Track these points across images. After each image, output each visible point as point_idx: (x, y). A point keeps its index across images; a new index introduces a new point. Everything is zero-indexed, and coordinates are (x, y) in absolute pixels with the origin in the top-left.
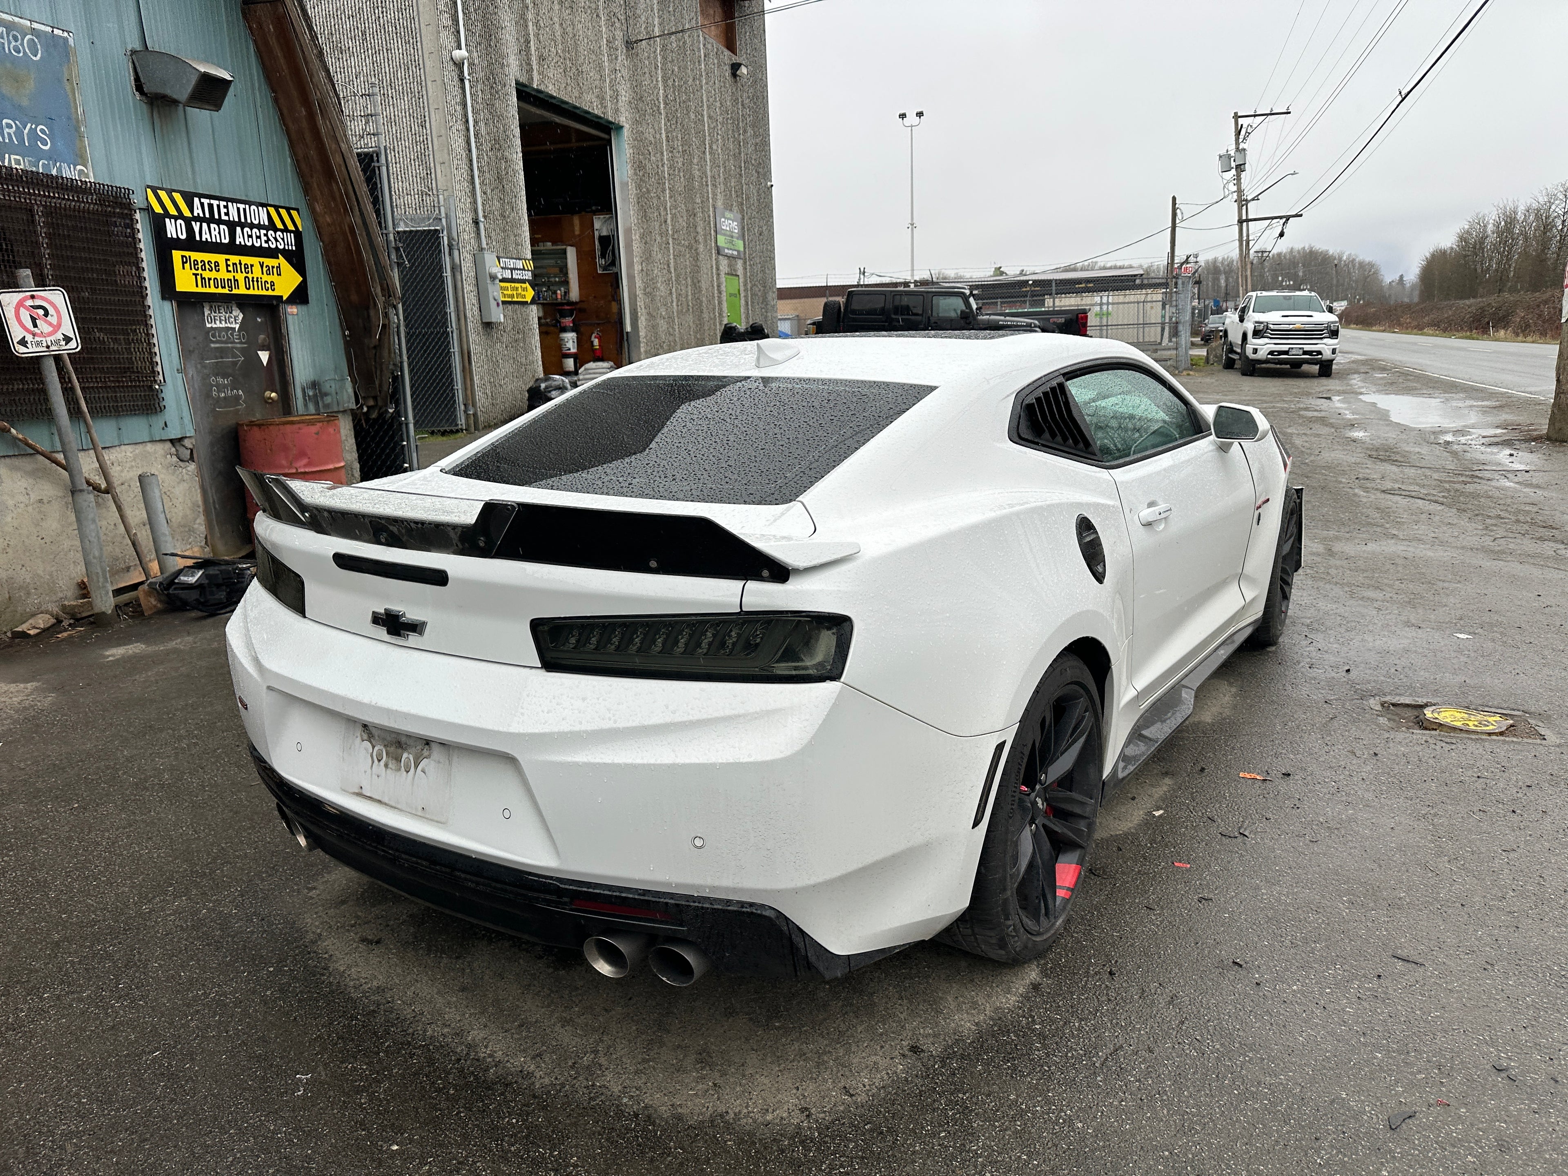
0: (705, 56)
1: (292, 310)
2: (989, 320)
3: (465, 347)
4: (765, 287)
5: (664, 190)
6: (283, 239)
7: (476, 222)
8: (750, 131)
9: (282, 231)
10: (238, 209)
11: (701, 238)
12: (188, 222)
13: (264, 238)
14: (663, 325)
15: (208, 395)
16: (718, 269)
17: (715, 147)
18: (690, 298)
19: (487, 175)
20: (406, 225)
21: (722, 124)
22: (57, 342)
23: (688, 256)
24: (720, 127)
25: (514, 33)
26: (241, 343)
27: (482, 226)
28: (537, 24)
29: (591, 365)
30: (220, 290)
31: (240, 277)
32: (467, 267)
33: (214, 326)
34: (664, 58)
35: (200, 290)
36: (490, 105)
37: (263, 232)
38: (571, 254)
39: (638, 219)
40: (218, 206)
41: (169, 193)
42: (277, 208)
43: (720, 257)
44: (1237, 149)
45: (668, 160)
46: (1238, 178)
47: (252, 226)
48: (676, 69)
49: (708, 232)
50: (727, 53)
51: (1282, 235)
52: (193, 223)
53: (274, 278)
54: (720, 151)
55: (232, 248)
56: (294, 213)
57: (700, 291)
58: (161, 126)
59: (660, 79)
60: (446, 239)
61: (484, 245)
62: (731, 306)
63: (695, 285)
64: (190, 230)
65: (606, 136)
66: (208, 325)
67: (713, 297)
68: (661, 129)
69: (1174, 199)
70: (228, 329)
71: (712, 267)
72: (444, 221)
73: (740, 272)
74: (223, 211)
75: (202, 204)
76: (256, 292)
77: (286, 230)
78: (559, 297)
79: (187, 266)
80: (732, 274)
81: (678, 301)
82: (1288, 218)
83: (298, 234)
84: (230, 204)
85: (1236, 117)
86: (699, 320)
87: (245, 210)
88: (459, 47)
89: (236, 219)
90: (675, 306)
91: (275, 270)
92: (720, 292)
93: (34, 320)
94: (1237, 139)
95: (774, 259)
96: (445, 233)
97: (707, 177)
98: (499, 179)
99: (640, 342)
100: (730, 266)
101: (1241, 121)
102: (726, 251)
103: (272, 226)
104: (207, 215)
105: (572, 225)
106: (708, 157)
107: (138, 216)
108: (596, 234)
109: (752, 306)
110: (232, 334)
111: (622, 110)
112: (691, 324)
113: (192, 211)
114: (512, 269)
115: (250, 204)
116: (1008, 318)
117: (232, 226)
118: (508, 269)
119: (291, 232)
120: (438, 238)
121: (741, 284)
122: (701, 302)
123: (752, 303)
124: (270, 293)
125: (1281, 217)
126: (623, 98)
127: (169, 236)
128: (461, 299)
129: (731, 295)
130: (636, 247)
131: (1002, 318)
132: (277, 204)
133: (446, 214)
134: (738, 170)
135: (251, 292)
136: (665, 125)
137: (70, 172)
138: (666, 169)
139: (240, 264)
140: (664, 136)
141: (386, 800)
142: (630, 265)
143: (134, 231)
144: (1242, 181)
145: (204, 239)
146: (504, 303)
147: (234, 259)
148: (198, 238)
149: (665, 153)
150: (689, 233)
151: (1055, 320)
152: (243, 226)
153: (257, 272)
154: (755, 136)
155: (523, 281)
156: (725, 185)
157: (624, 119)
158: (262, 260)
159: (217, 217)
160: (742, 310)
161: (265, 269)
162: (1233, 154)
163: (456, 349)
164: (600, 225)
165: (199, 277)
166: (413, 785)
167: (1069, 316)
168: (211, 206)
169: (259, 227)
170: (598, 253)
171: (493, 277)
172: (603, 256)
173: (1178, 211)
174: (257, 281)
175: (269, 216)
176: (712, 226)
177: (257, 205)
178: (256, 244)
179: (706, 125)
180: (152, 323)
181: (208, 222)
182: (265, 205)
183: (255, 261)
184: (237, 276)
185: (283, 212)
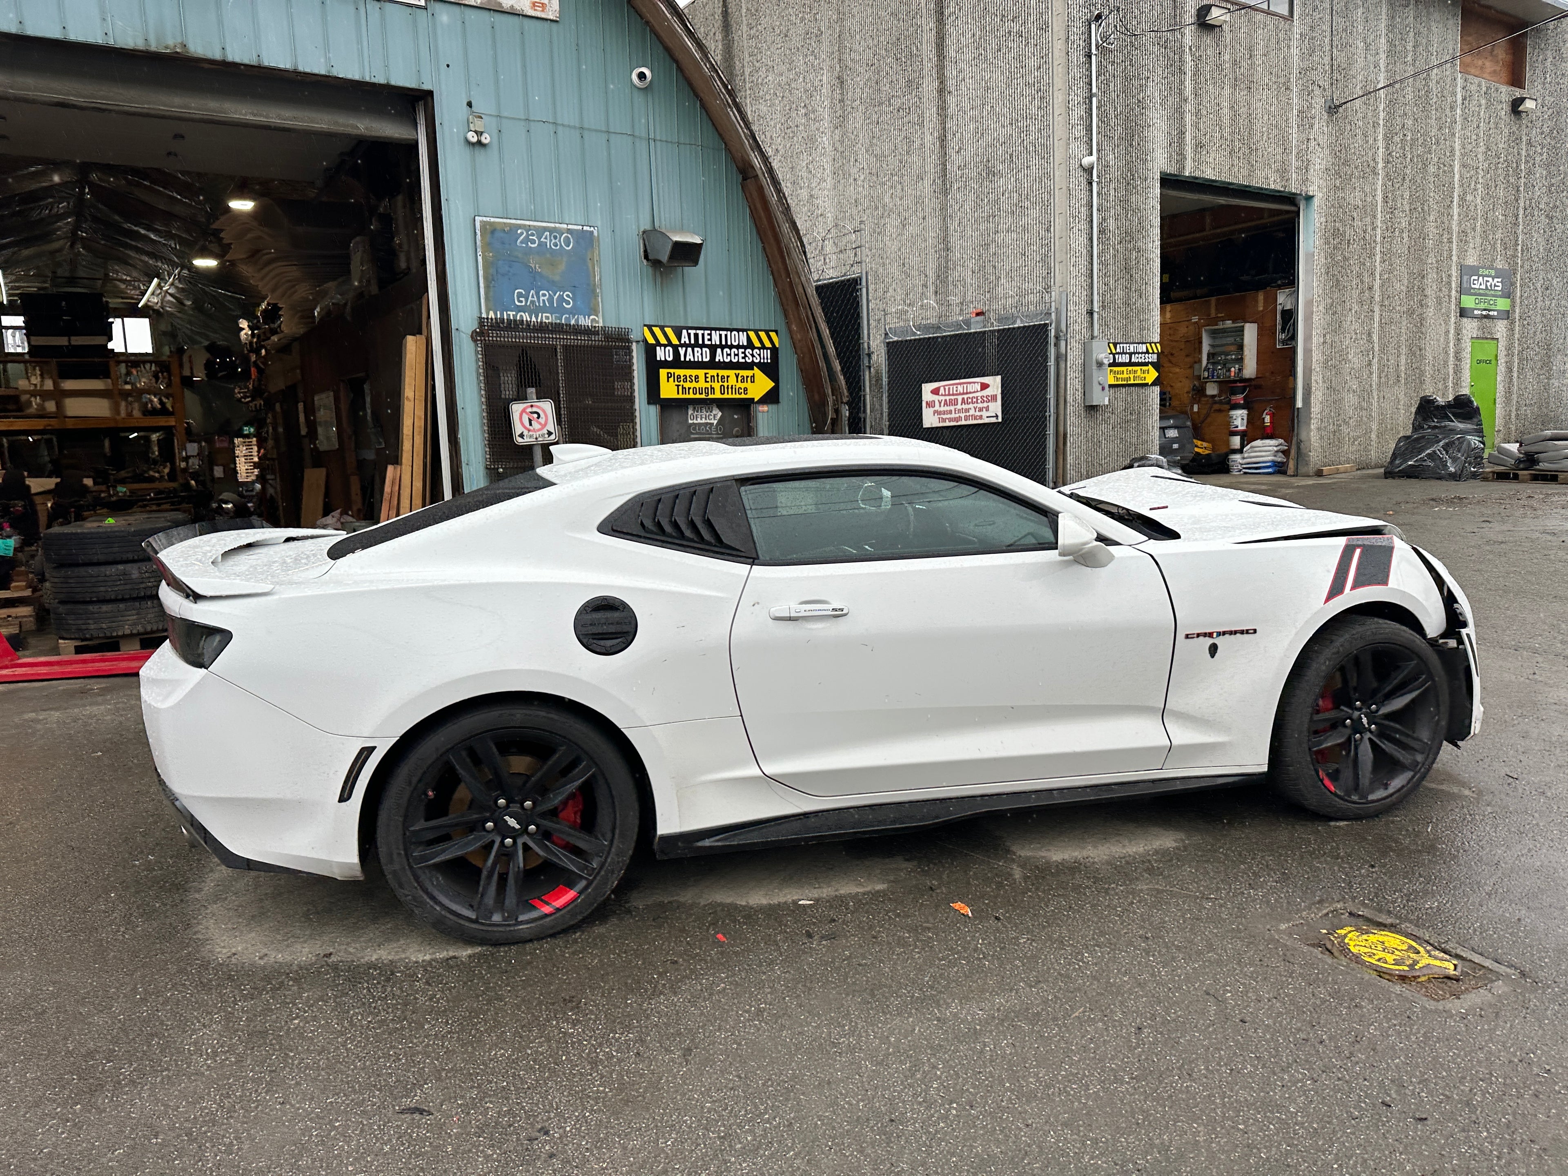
0: (1464, 99)
1: (765, 408)
3: (1061, 429)
5: (1372, 256)
6: (759, 355)
7: (1091, 313)
8: (1540, 172)
9: (759, 349)
10: (720, 335)
11: (1431, 302)
12: (675, 348)
13: (741, 355)
14: (1350, 400)
16: (1458, 333)
17: (1469, 198)
18: (1403, 368)
19: (1111, 267)
20: (1022, 321)
21: (1488, 170)
22: (543, 435)
23: (1405, 322)
24: (1482, 174)
25: (1165, 127)
26: (718, 434)
27: (1096, 316)
28: (1197, 114)
29: (1258, 443)
30: (698, 396)
31: (717, 386)
32: (1074, 356)
33: (695, 421)
34: (1390, 115)
35: (681, 396)
36: (1124, 202)
37: (741, 350)
38: (1250, 333)
39: (1324, 290)
40: (703, 335)
41: (662, 328)
42: (756, 332)
43: (1465, 320)
45: (1383, 222)
47: (731, 347)
48: (1410, 122)
49: (1443, 294)
50: (1504, 89)
52: (680, 349)
53: (748, 385)
54: (1479, 200)
55: (713, 364)
56: (773, 335)
57: (1423, 359)
58: (662, 283)
59: (1380, 137)
60: (1053, 331)
61: (1096, 334)
62: (1477, 376)
63: (1414, 354)
64: (676, 354)
65: (1293, 208)
66: (690, 422)
67: (1446, 365)
68: (1376, 190)
70: (707, 424)
71: (1448, 332)
72: (1053, 316)
73: (1501, 335)
74: (707, 337)
75: (689, 335)
76: (730, 396)
77: (763, 347)
78: (1233, 374)
79: (671, 379)
80: (1485, 337)
81: (1382, 372)
83: (774, 350)
84: (713, 332)
87: (726, 336)
88: (1091, 154)
89: (718, 343)
90: (1375, 379)
91: (749, 379)
92: (1459, 360)
93: (530, 421)
96: (1053, 325)
97: (1451, 234)
98: (1127, 269)
99: (1311, 418)
100: (1482, 328)
102: (1476, 312)
103: (750, 345)
104: (693, 342)
105: (1257, 301)
106: (1456, 210)
107: (634, 346)
108: (1279, 308)
110: (710, 428)
111: (1316, 180)
113: (680, 340)
114: (1131, 354)
115: (731, 330)
117: (713, 349)
118: (1126, 353)
119: (767, 349)
120: (1047, 330)
121: (1502, 349)
122: (1423, 372)
123: (1521, 370)
124: (743, 396)
126: (1317, 167)
127: (658, 359)
128: (1062, 385)
129: (1479, 362)
130: (1318, 319)
132: (757, 328)
133: (1057, 309)
134: (1511, 219)
135: (726, 396)
136: (1384, 185)
137: (585, 321)
138: (1379, 231)
139: (718, 375)
140: (1379, 198)
142: (1308, 338)
143: (631, 358)
145: (687, 359)
146: (1111, 386)
147: (713, 372)
148: (682, 359)
149: (1379, 216)
150: (1410, 298)
152: (722, 347)
153: (732, 381)
154: (1550, 175)
155: (1146, 364)
156: (1485, 238)
157: (1317, 188)
158: (737, 372)
159: (700, 342)
160: (1497, 380)
161: (740, 379)
163: (1052, 431)
164: (1283, 299)
165: (680, 388)
168: (696, 335)
169: (738, 347)
170: (1279, 327)
171: (1100, 364)
172: (1283, 330)
174: (732, 388)
175: (749, 338)
176: (1454, 285)
177: (738, 330)
178: (734, 360)
179: (1457, 176)
180: (638, 420)
181: (693, 347)
182: (746, 330)
183: (731, 373)
184: (714, 385)
185: (763, 335)
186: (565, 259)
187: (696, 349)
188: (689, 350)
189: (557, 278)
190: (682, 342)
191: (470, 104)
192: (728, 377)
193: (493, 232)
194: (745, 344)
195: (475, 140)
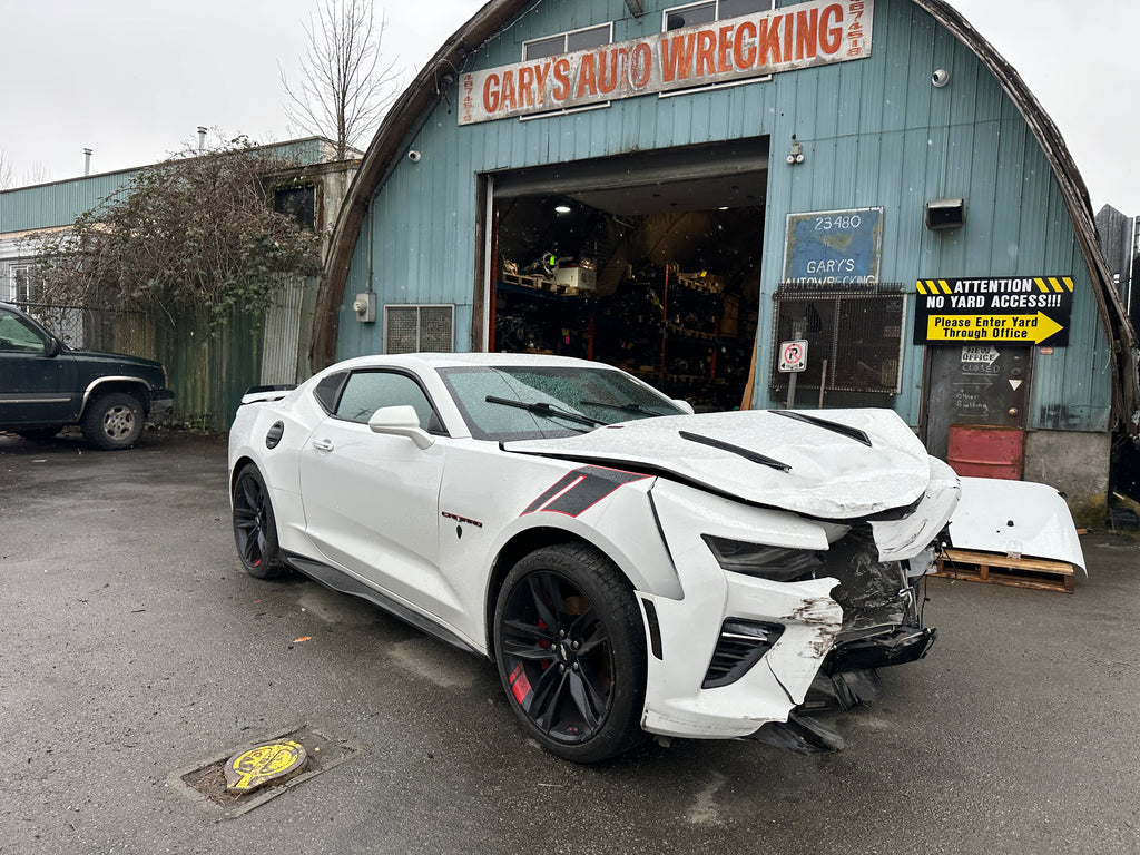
1: (1050, 351)
6: (1046, 300)
9: (1047, 294)
10: (999, 284)
12: (947, 297)
13: (1023, 301)
15: (953, 405)
22: (796, 366)
26: (993, 373)
30: (967, 338)
31: (990, 330)
33: (969, 361)
35: (948, 338)
37: (1022, 297)
40: (979, 285)
41: (936, 281)
42: (1046, 280)
47: (1011, 294)
52: (952, 297)
53: (1029, 329)
55: (987, 310)
56: (1068, 282)
64: (948, 302)
66: (965, 361)
70: (980, 363)
74: (983, 286)
75: (964, 286)
76: (1004, 338)
77: (1052, 292)
79: (940, 324)
83: (1067, 296)
84: (991, 282)
87: (1006, 284)
89: (996, 291)
91: (1030, 323)
103: (1035, 291)
104: (967, 291)
107: (906, 297)
110: (987, 367)
113: (953, 290)
115: (1013, 279)
117: (989, 297)
119: (1058, 293)
124: (1020, 339)
127: (928, 307)
132: (1047, 274)
135: (999, 338)
137: (863, 280)
139: (992, 320)
143: (902, 307)
145: (959, 306)
147: (988, 317)
148: (954, 306)
152: (1000, 294)
153: (1009, 325)
158: (1015, 316)
159: (976, 290)
161: (1018, 323)
165: (949, 331)
168: (972, 286)
169: (1019, 294)
174: (1007, 331)
175: (1034, 284)
177: (1022, 279)
178: (1012, 305)
180: (901, 358)
181: (966, 295)
182: (1032, 278)
183: (1009, 318)
184: (985, 328)
185: (1053, 282)
186: (852, 235)
187: (970, 297)
188: (963, 298)
189: (843, 250)
190: (956, 291)
191: (794, 137)
192: (1004, 321)
193: (798, 222)
194: (1029, 290)
195: (792, 160)
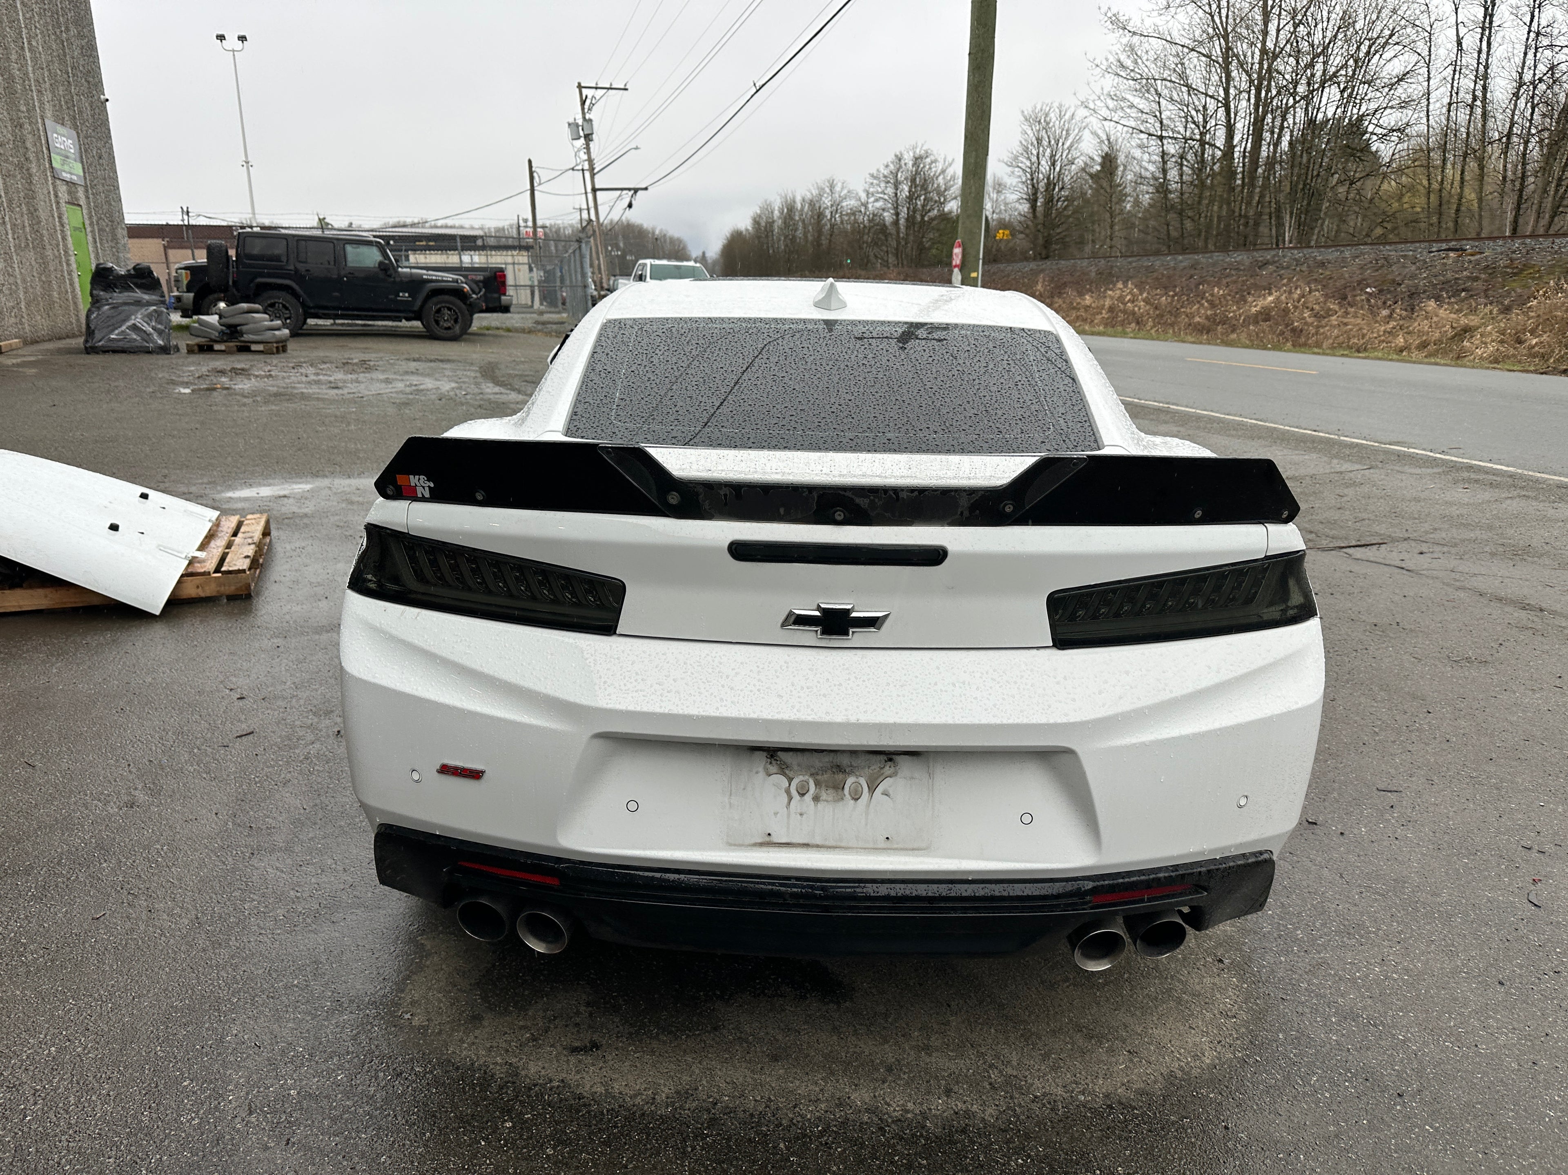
2: (411, 274)
4: (112, 221)
11: (32, 156)
16: (56, 196)
17: (34, 43)
18: (26, 229)
21: (40, 15)
23: (19, 177)
24: (37, 18)
43: (58, 182)
44: (584, 118)
46: (588, 148)
49: (39, 149)
51: (630, 206)
54: (40, 48)
57: (39, 222)
62: (77, 245)
63: (32, 214)
67: (56, 231)
69: (530, 162)
71: (49, 192)
73: (82, 202)
80: (73, 202)
81: (13, 234)
82: (636, 190)
85: (580, 87)
86: (42, 258)
90: (11, 239)
92: (62, 225)
94: (583, 109)
95: (118, 188)
97: (30, 81)
100: (70, 193)
101: (585, 92)
102: (63, 174)
106: (28, 54)
109: (101, 244)
112: (33, 263)
116: (431, 272)
121: (86, 217)
122: (42, 235)
123: (101, 240)
125: (629, 189)
129: (75, 229)
131: (424, 272)
134: (65, 76)
141: (818, 841)
144: (592, 150)
150: (16, 147)
151: (474, 277)
154: (80, 36)
156: (53, 92)
160: (91, 249)
162: (580, 123)
166: (867, 814)
167: (487, 274)
173: (535, 175)
176: (43, 142)
179: (21, 14)
